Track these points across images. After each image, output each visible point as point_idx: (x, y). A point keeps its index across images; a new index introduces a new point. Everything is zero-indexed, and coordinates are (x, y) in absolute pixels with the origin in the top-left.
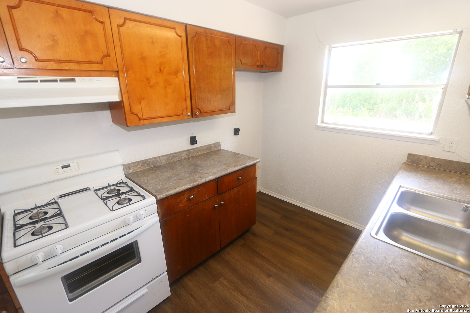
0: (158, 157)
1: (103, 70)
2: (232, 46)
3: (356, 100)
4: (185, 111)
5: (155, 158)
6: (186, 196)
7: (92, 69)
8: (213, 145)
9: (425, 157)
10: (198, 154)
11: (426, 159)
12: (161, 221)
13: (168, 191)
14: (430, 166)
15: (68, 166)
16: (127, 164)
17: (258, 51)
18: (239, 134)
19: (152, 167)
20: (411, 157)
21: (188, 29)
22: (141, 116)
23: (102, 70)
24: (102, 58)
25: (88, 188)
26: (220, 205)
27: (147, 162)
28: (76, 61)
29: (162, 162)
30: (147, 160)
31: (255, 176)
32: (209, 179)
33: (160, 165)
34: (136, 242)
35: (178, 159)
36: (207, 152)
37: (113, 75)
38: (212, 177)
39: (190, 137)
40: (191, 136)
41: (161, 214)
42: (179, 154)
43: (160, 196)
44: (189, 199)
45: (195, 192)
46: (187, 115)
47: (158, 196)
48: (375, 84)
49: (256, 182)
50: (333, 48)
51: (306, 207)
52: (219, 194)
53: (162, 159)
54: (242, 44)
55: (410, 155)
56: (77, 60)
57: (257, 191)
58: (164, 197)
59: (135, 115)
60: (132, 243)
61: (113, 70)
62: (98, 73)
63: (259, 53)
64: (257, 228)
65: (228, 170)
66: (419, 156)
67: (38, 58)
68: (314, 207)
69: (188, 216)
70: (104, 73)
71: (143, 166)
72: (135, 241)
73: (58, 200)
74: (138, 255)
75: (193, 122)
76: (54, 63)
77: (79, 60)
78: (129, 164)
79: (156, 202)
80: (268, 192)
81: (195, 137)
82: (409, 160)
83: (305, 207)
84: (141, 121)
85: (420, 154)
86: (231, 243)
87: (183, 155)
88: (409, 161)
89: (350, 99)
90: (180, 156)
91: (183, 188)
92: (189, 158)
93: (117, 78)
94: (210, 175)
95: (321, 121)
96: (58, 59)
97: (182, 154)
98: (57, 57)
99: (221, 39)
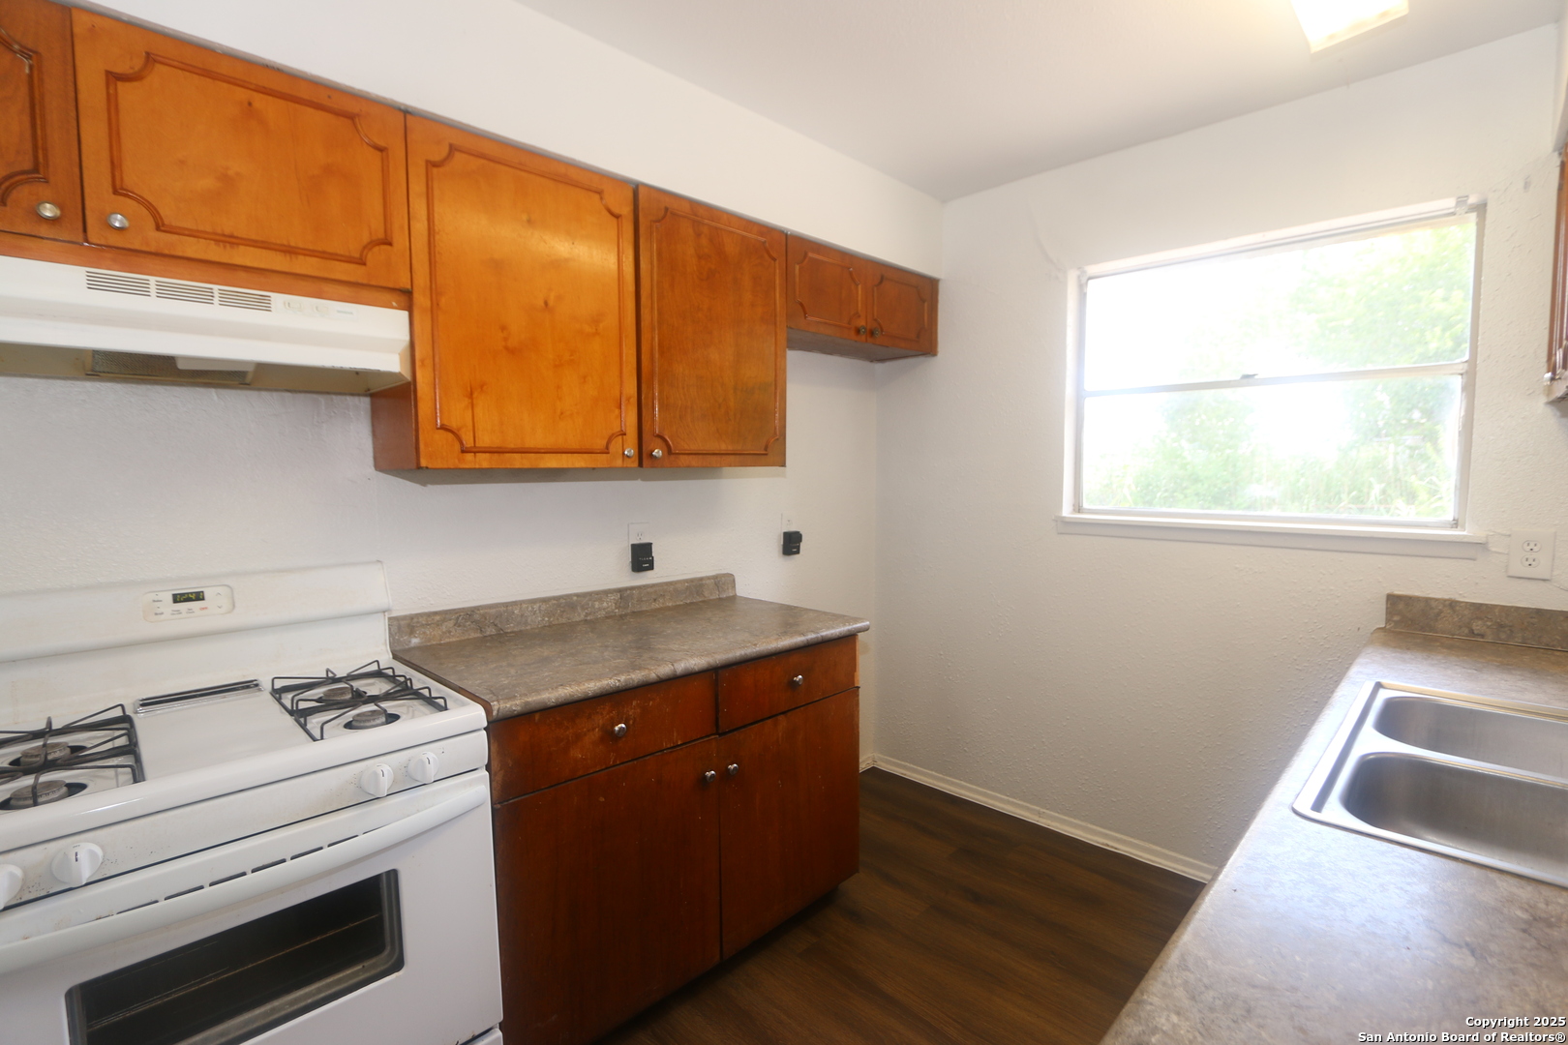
0: (515, 603)
1: (365, 282)
2: (777, 262)
3: (1186, 497)
4: (618, 442)
5: (506, 605)
6: (600, 720)
7: (326, 275)
8: (708, 582)
9: (1447, 603)
10: (656, 606)
11: (1454, 611)
12: (499, 806)
13: (537, 691)
14: (1472, 632)
15: (199, 597)
16: (404, 618)
17: (857, 285)
18: (798, 552)
19: (490, 636)
20: (1401, 606)
21: (641, 196)
22: (468, 442)
23: (360, 281)
24: (364, 248)
25: (252, 681)
26: (724, 775)
27: (477, 617)
28: (284, 245)
29: (529, 620)
30: (478, 608)
31: (853, 683)
32: (688, 665)
33: (521, 631)
34: (393, 875)
35: (587, 615)
36: (688, 601)
37: (394, 304)
38: (696, 662)
39: (633, 546)
40: (636, 542)
41: (499, 778)
42: (590, 600)
43: (501, 706)
44: (609, 736)
45: (633, 709)
46: (623, 454)
47: (495, 706)
48: (1238, 378)
49: (857, 704)
50: (1090, 278)
51: (1044, 821)
52: (720, 732)
53: (530, 609)
54: (807, 260)
55: (1393, 600)
56: (285, 243)
57: (863, 766)
58: (519, 708)
59: (450, 435)
60: (377, 878)
61: (397, 287)
62: (345, 291)
63: (860, 292)
64: (863, 889)
65: (755, 645)
66: (1427, 600)
67: (166, 222)
68: (1075, 817)
69: (602, 799)
70: (365, 294)
71: (459, 626)
72: (388, 873)
73: (136, 712)
74: (397, 943)
75: (643, 480)
76: (212, 242)
77: (293, 244)
78: (412, 617)
79: (485, 724)
80: (905, 767)
81: (650, 544)
82: (1396, 618)
83: (1041, 820)
84: (469, 457)
85: (1431, 596)
86: (762, 943)
87: (605, 604)
88: (1396, 622)
89: (1166, 494)
90: (593, 606)
91: (591, 687)
92: (622, 617)
93: (405, 314)
94: (692, 656)
95: (1074, 505)
96: (226, 233)
97: (601, 600)
98: (227, 226)
99: (743, 237)
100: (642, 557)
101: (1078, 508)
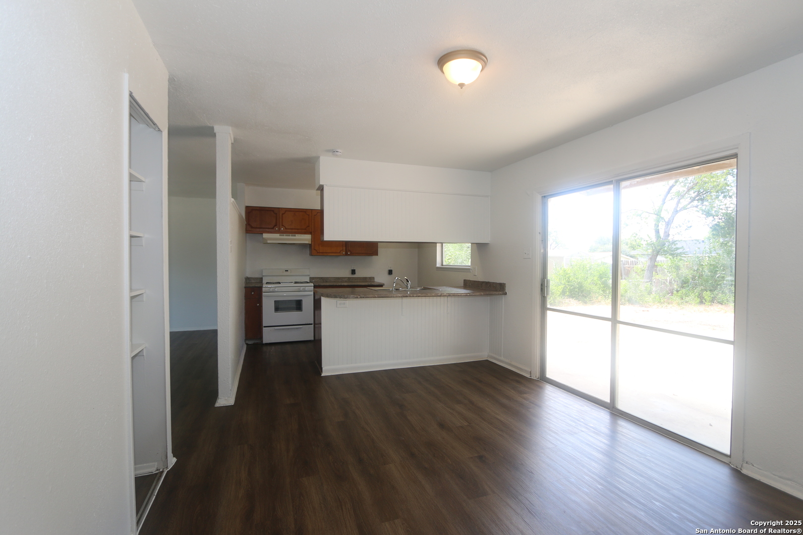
0: (329, 277)
7: (302, 231)
8: (368, 278)
15: (288, 271)
18: (392, 274)
23: (306, 232)
24: (307, 228)
27: (323, 279)
28: (297, 229)
39: (351, 269)
46: (343, 253)
53: (332, 279)
59: (316, 250)
61: (310, 232)
67: (287, 228)
71: (320, 280)
72: (301, 300)
81: (355, 270)
84: (318, 254)
87: (344, 280)
98: (292, 227)
100: (353, 272)
101: (442, 265)
